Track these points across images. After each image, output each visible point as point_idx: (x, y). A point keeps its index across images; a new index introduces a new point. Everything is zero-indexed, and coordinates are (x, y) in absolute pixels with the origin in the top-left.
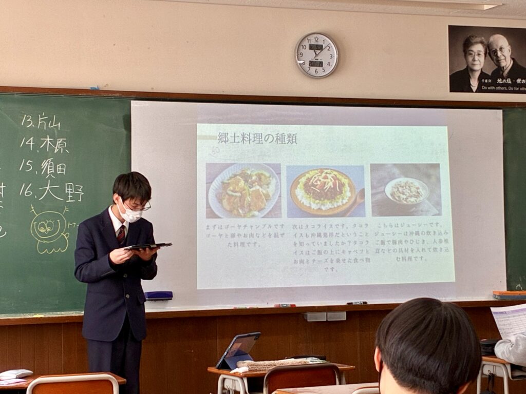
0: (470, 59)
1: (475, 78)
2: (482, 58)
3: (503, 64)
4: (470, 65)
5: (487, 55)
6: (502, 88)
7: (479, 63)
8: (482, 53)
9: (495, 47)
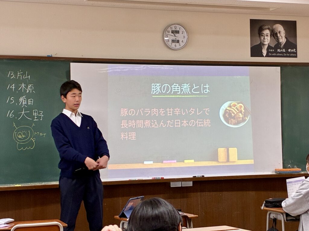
0: (262, 38)
1: (265, 49)
2: (269, 38)
3: (281, 41)
4: (262, 42)
5: (272, 36)
6: (280, 55)
7: (267, 40)
8: (269, 35)
9: (276, 31)
